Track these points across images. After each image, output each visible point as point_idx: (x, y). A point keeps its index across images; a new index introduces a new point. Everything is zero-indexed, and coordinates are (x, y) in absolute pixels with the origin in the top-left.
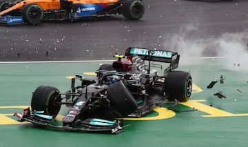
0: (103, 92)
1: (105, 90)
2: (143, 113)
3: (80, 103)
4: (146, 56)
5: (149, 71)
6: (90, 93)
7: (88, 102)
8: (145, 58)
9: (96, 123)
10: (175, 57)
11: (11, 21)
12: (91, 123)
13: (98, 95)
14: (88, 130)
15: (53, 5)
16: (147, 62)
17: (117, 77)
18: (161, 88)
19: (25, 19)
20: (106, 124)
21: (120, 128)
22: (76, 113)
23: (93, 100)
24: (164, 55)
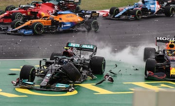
0: (60, 68)
1: (61, 67)
2: (82, 81)
3: (49, 75)
4: (78, 48)
5: (80, 56)
6: (53, 69)
7: (53, 75)
8: (78, 49)
9: (59, 86)
10: (95, 48)
11: (26, 33)
12: (56, 86)
13: (58, 70)
14: (55, 90)
15: (47, 23)
16: (79, 51)
17: (66, 60)
18: (87, 66)
19: (34, 32)
20: (65, 87)
21: (73, 88)
22: (47, 80)
23: (55, 73)
24: (89, 47)
